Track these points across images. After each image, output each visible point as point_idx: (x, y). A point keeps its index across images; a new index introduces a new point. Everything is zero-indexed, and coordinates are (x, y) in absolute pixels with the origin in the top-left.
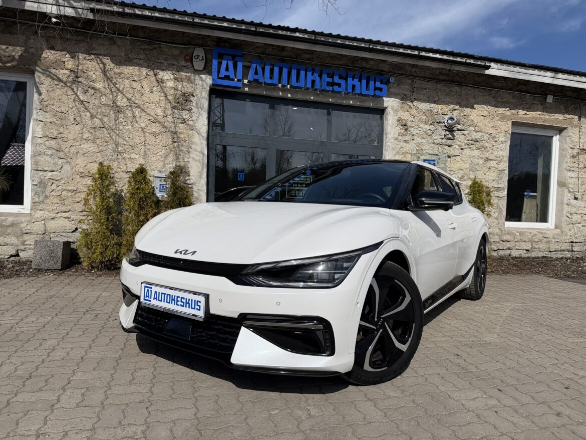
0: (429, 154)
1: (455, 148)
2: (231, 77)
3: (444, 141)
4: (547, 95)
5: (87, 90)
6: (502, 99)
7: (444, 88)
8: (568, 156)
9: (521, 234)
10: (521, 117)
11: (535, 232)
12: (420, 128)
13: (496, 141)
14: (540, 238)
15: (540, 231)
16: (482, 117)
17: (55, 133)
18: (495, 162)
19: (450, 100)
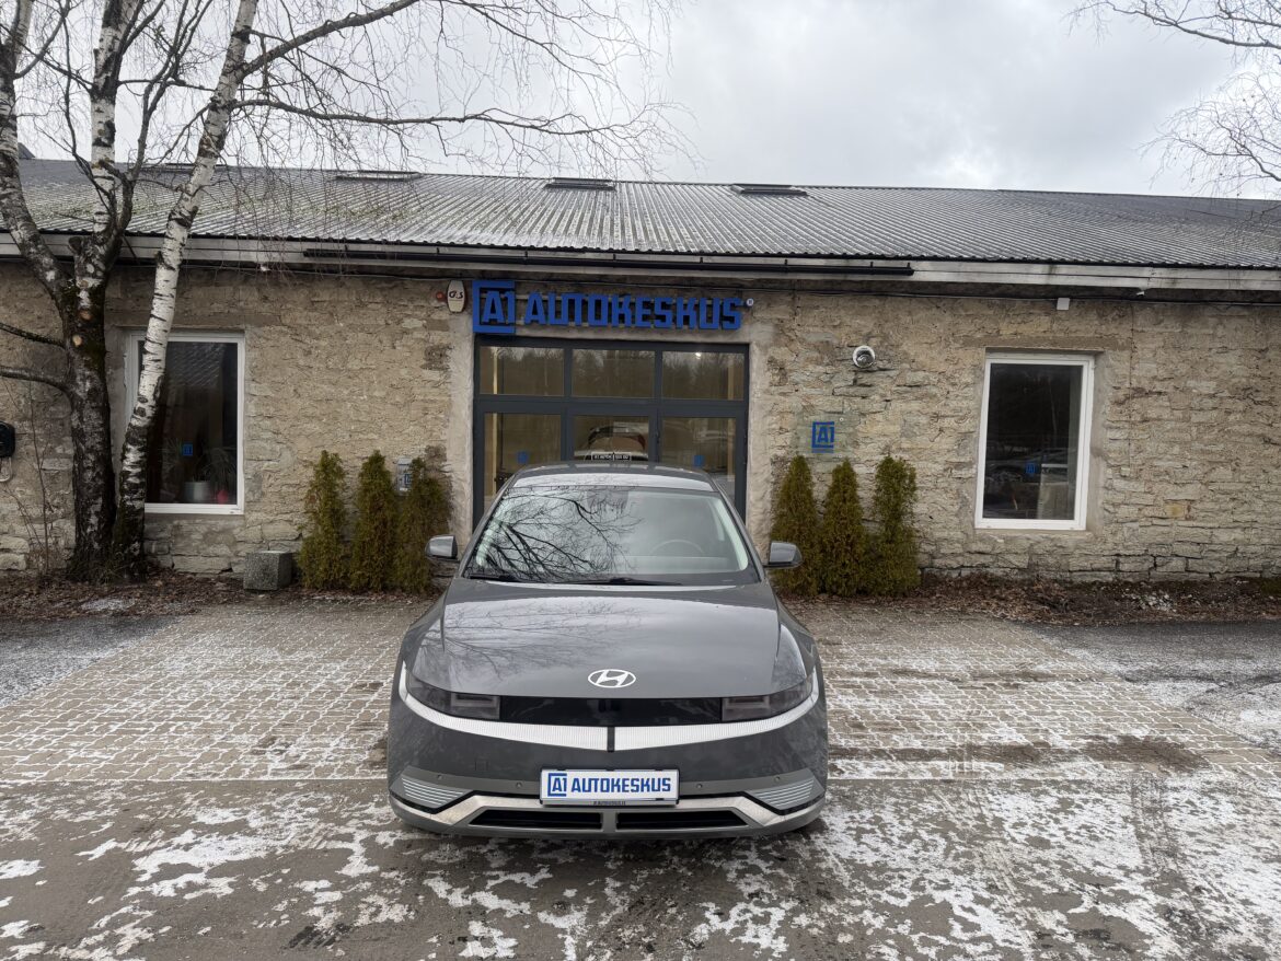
0: (825, 412)
1: (873, 400)
2: (499, 321)
3: (851, 390)
4: (1057, 297)
5: (310, 353)
6: (966, 311)
7: (850, 303)
8: (1108, 402)
9: (1008, 540)
10: (1004, 341)
11: (1037, 537)
12: (807, 372)
13: (954, 385)
14: (1048, 549)
15: (1049, 536)
16: (925, 345)
17: (272, 410)
18: (953, 419)
19: (863, 323)
